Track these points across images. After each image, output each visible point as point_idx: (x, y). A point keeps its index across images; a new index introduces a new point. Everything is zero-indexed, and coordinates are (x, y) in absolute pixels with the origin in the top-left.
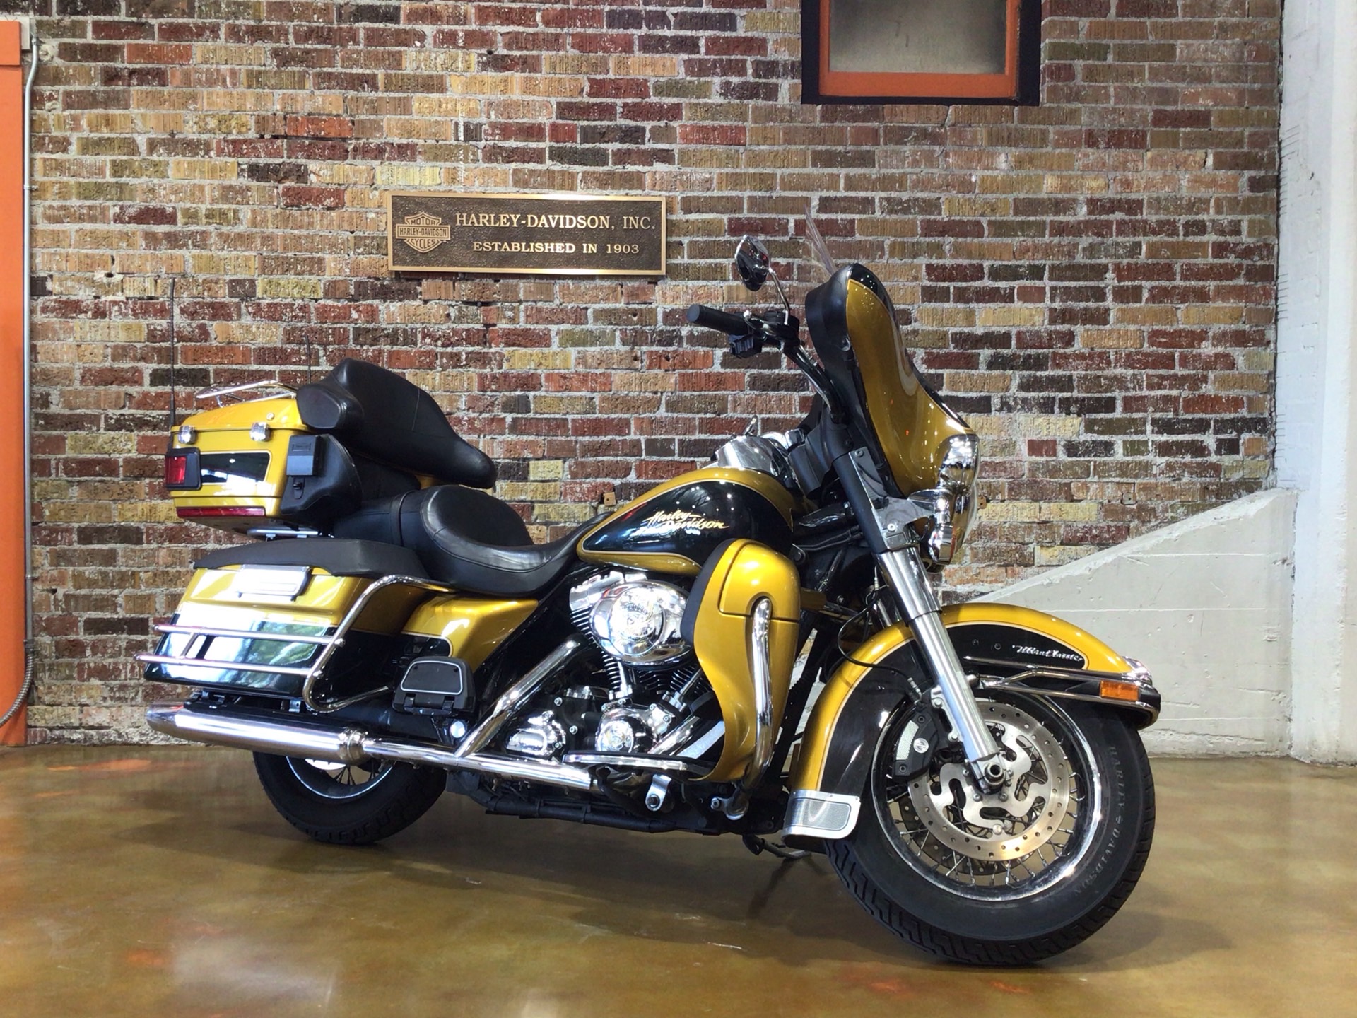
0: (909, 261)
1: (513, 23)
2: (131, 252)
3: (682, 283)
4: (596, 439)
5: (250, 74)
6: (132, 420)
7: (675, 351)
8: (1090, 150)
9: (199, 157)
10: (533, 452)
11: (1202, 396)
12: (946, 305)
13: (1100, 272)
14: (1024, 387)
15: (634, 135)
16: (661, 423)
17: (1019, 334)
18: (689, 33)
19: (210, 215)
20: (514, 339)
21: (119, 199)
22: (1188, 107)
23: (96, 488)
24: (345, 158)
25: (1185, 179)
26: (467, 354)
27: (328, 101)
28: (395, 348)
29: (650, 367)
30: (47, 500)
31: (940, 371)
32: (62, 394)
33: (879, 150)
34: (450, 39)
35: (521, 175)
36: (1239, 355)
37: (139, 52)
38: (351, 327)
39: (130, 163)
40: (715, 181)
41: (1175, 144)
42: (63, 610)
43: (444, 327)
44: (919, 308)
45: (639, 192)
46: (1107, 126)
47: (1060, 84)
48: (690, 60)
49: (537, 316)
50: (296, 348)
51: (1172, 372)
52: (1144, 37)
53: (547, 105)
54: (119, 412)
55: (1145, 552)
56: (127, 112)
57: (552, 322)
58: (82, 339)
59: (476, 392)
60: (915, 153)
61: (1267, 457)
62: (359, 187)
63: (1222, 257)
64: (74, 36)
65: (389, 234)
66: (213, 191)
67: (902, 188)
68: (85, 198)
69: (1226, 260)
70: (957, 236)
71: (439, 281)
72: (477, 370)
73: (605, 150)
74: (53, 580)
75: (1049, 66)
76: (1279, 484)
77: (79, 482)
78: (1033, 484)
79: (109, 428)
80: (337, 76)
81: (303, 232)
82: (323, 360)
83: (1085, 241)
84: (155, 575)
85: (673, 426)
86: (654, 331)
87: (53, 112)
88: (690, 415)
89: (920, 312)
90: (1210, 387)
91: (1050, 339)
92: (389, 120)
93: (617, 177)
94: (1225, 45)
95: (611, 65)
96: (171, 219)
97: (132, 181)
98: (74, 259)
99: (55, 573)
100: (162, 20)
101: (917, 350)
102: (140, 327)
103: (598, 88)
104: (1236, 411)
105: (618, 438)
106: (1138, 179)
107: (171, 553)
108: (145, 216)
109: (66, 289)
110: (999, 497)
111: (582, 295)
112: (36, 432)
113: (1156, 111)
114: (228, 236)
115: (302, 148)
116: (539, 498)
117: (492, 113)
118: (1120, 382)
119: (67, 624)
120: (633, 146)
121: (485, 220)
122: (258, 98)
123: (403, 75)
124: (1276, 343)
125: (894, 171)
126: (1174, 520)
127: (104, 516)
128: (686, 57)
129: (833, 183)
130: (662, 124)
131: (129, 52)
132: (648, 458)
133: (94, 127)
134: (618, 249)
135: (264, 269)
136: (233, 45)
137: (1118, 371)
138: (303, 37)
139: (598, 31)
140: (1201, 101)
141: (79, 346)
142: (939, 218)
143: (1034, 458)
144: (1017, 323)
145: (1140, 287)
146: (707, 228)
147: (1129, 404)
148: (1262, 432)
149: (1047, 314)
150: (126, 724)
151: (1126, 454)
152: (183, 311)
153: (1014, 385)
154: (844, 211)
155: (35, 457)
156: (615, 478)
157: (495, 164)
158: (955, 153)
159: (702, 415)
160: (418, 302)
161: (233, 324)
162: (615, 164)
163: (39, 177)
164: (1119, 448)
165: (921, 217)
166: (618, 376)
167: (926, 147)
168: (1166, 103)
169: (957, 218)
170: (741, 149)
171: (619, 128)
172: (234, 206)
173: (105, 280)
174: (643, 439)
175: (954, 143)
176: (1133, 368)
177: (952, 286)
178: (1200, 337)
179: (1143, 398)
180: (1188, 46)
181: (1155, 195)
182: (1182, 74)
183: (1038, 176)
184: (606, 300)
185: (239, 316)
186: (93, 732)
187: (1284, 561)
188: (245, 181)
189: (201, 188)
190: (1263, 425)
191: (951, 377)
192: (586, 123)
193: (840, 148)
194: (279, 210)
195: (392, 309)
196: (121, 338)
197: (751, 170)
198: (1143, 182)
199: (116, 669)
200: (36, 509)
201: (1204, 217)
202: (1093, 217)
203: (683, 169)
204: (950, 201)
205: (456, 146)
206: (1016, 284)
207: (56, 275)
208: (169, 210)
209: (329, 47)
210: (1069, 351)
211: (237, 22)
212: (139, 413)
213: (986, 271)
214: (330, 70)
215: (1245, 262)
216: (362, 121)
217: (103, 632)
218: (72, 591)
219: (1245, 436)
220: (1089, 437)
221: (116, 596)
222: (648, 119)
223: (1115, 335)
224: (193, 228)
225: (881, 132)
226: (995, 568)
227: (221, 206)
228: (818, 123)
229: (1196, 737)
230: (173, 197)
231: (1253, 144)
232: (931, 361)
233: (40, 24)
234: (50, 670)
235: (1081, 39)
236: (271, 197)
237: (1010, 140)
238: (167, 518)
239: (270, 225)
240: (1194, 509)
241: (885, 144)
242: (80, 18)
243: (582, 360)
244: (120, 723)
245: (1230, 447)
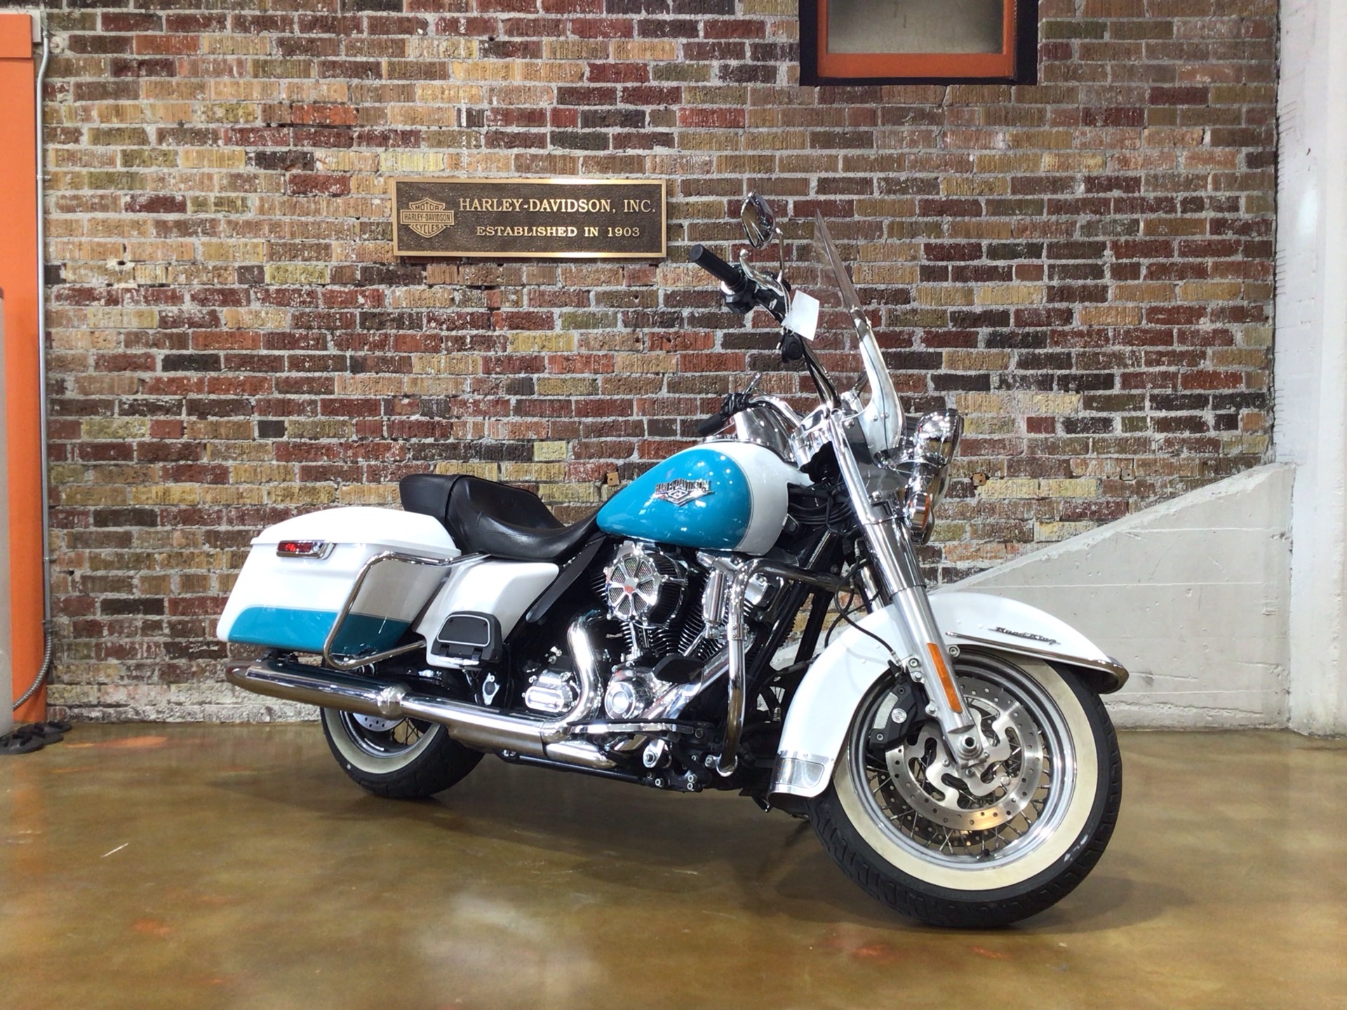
0: (908, 241)
1: (514, 10)
2: (143, 240)
3: (682, 266)
4: (599, 419)
5: (256, 63)
6: (145, 405)
7: (676, 333)
8: (1087, 129)
9: (207, 146)
10: (538, 433)
11: (1201, 373)
12: (945, 284)
13: (1098, 249)
14: (1022, 364)
15: (634, 119)
16: (663, 404)
17: (1017, 312)
18: (687, 17)
19: (219, 203)
20: (518, 321)
21: (131, 189)
22: (1185, 84)
23: (111, 472)
24: (350, 146)
25: (1182, 156)
26: (472, 337)
27: (332, 89)
28: (401, 332)
29: (652, 348)
30: (63, 483)
31: (939, 350)
32: (77, 380)
33: (877, 131)
34: (452, 26)
35: (522, 160)
36: (1237, 330)
37: (148, 43)
38: (357, 312)
39: (141, 152)
40: (715, 164)
41: (1172, 122)
42: (80, 591)
43: (449, 311)
44: (916, 287)
45: (640, 175)
46: (1105, 104)
47: (1057, 63)
48: (689, 44)
49: (540, 298)
50: (304, 332)
51: (1170, 348)
52: (1141, 14)
53: (548, 90)
54: (132, 397)
55: (1144, 527)
56: (136, 102)
57: (554, 305)
58: (96, 327)
59: (481, 375)
60: (913, 133)
61: (1265, 432)
62: (364, 174)
63: (1220, 234)
64: (84, 28)
65: (394, 220)
66: (221, 179)
67: (900, 168)
68: (97, 188)
69: (1224, 237)
70: (955, 215)
71: (444, 266)
72: (483, 353)
73: (606, 134)
74: (71, 562)
75: (1046, 45)
76: (1279, 459)
77: (95, 466)
78: (1032, 460)
79: (123, 413)
80: (341, 65)
81: (310, 219)
82: (330, 344)
83: (1083, 219)
84: (170, 556)
85: (675, 406)
86: (655, 313)
87: (66, 103)
88: (692, 396)
89: (919, 291)
90: (1208, 362)
91: (1049, 317)
92: (393, 108)
93: (618, 161)
94: (1223, 23)
95: (611, 49)
96: (181, 207)
97: (142, 170)
98: (87, 247)
99: (72, 555)
100: (170, 12)
101: (916, 329)
102: (152, 314)
103: (599, 73)
104: (1234, 387)
105: (621, 419)
106: (1136, 157)
107: (185, 535)
108: (155, 204)
109: (80, 277)
110: (999, 474)
111: (584, 278)
112: (53, 418)
113: (1153, 89)
114: (237, 224)
115: (309, 136)
116: (544, 478)
117: (495, 99)
118: (1119, 359)
119: (84, 605)
120: (633, 130)
121: (489, 205)
122: (265, 88)
123: (406, 63)
124: (1274, 318)
125: (892, 151)
126: (1173, 495)
127: (119, 499)
128: (684, 41)
129: (831, 164)
130: (662, 107)
131: (138, 43)
132: (650, 439)
133: (104, 118)
134: (619, 232)
135: (273, 255)
136: (239, 36)
137: (1117, 348)
138: (308, 26)
139: (597, 16)
140: (1198, 77)
141: (92, 333)
142: (936, 197)
143: (1033, 435)
144: (1015, 300)
145: (1138, 264)
146: (708, 210)
147: (1127, 380)
148: (1261, 407)
149: (1045, 291)
150: (144, 701)
151: (1125, 431)
152: (193, 298)
153: (1014, 361)
154: (842, 193)
155: (51, 442)
156: (619, 458)
157: (497, 150)
158: (953, 133)
159: (703, 396)
160: (423, 287)
161: (242, 310)
162: (615, 148)
163: (52, 168)
164: (1118, 425)
165: (919, 197)
166: (620, 358)
167: (923, 128)
168: (1165, 81)
169: (955, 197)
170: (740, 131)
171: (619, 112)
172: (242, 194)
173: (118, 268)
174: (645, 419)
175: (952, 123)
176: (1132, 345)
177: (950, 265)
178: (1198, 313)
179: (1142, 374)
180: (1185, 23)
181: (1152, 172)
182: (1179, 52)
183: (1035, 155)
184: (608, 283)
185: (249, 302)
186: (111, 710)
187: (1282, 535)
188: (252, 169)
189: (210, 177)
190: (1262, 400)
191: (950, 355)
192: (586, 108)
193: (838, 130)
194: (285, 198)
195: (398, 293)
196: (134, 325)
197: (750, 153)
198: (1140, 160)
199: (133, 649)
200: (53, 493)
201: (1202, 194)
202: (1090, 195)
203: (684, 152)
204: (948, 181)
205: (460, 133)
206: (1015, 262)
207: (69, 264)
208: (179, 198)
209: (333, 35)
210: (1067, 328)
211: (243, 13)
212: (152, 398)
213: (984, 249)
214: (334, 58)
215: (1243, 238)
216: (367, 109)
217: (119, 613)
218: (89, 573)
219: (1244, 412)
220: (1088, 414)
221: (132, 578)
222: (648, 103)
223: (1114, 313)
224: (202, 216)
225: (879, 113)
226: (995, 545)
227: (229, 194)
228: (816, 105)
229: (1194, 710)
230: (182, 186)
231: (1249, 121)
232: (930, 340)
233: (50, 17)
234: (69, 649)
235: (1078, 18)
236: (278, 184)
237: (1007, 119)
238: (182, 500)
239: (278, 212)
240: (1193, 485)
241: (883, 124)
242: (89, 10)
243: (585, 342)
244: (137, 701)
245: (1229, 422)
